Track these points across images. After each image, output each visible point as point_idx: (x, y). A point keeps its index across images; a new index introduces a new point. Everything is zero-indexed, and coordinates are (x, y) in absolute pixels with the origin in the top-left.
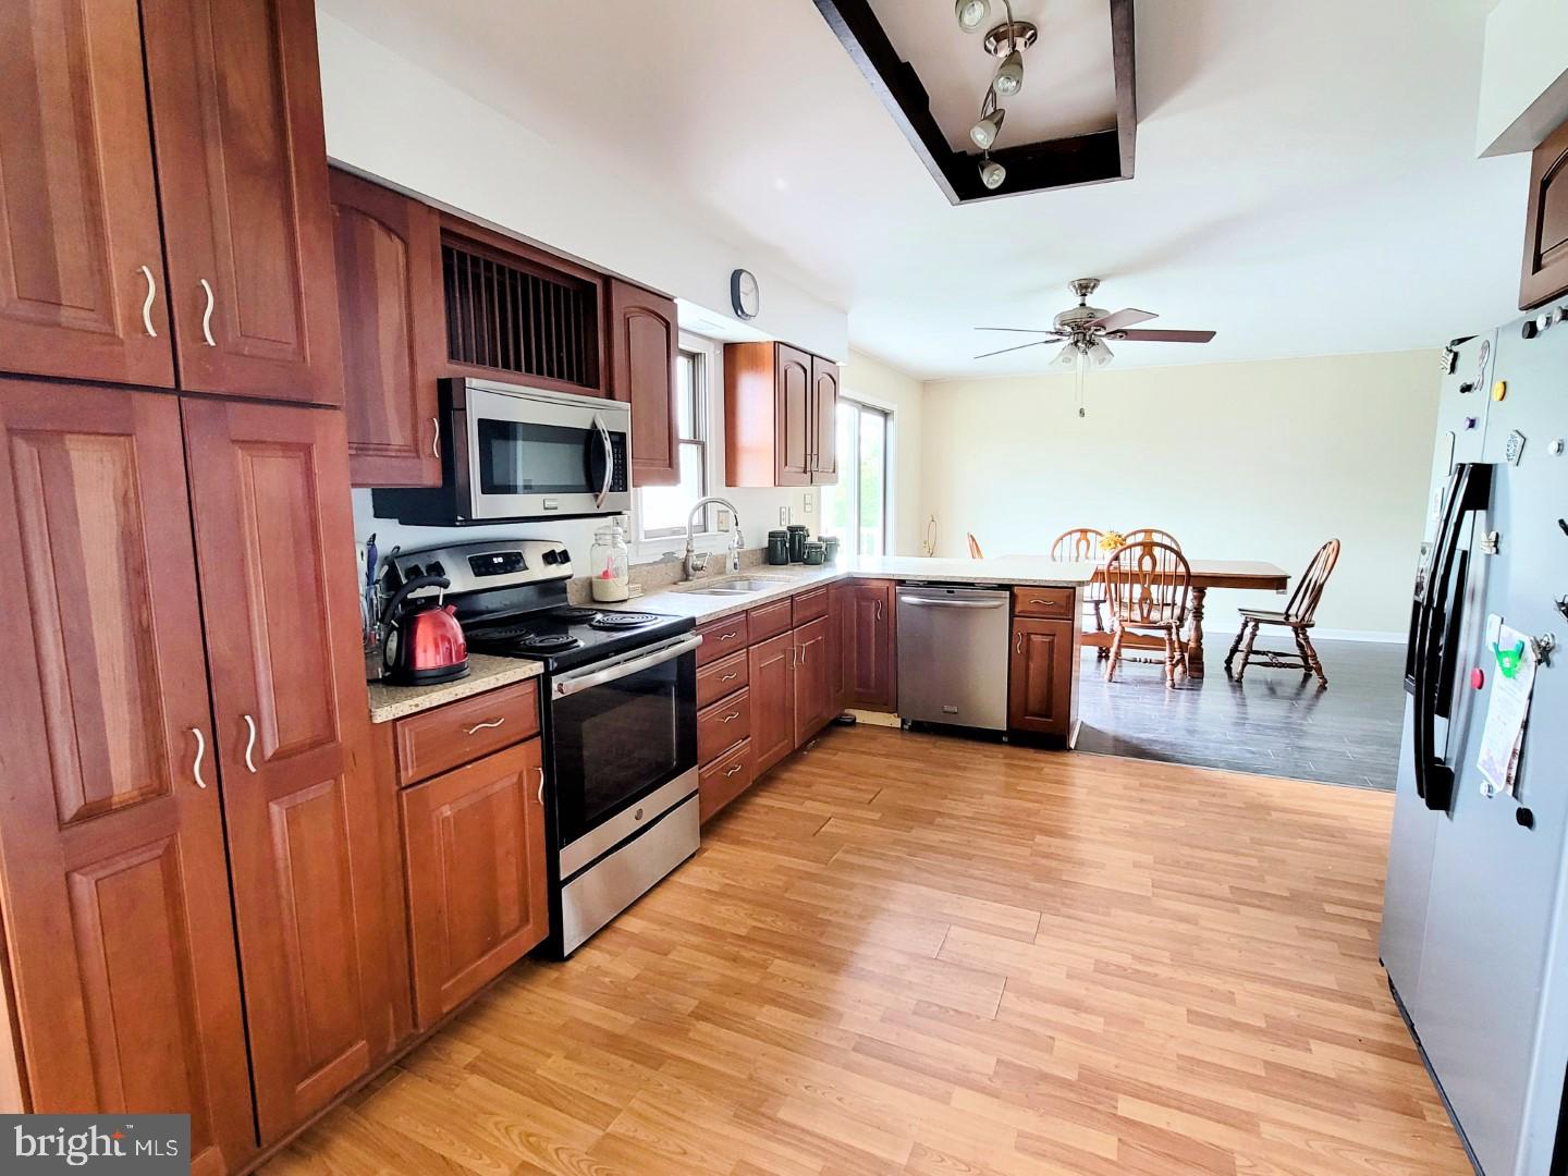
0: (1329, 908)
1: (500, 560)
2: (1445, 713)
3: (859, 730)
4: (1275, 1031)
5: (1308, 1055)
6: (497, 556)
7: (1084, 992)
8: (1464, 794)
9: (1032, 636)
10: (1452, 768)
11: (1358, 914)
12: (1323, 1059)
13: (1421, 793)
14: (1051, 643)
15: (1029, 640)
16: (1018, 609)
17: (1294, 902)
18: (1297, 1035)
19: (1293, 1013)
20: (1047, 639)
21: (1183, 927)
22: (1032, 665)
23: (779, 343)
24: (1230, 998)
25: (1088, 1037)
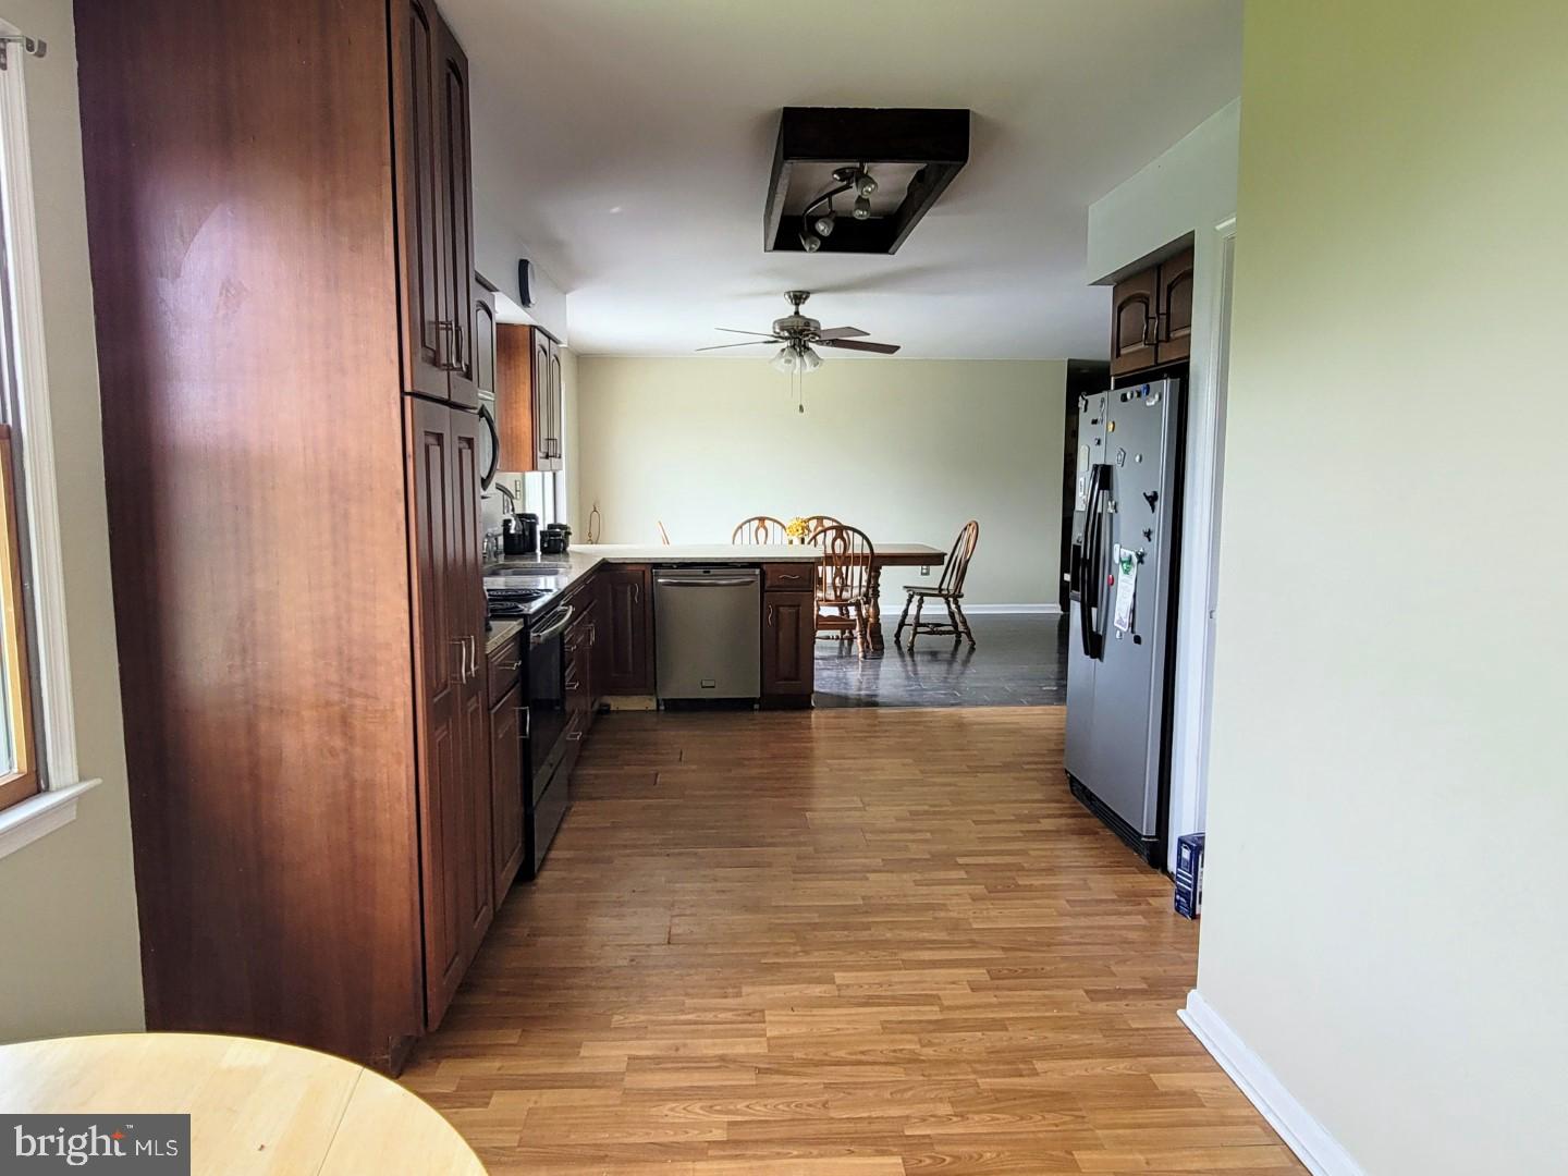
2: (1096, 606)
3: (614, 716)
4: (1020, 819)
5: (1040, 824)
8: (1109, 648)
9: (781, 609)
10: (1101, 633)
12: (1047, 824)
13: (1086, 653)
14: (798, 613)
15: (778, 611)
16: (768, 583)
17: (1006, 767)
18: (1034, 819)
19: (1026, 812)
20: (793, 610)
21: (949, 789)
22: (781, 635)
23: (535, 327)
24: (993, 812)
25: (926, 841)
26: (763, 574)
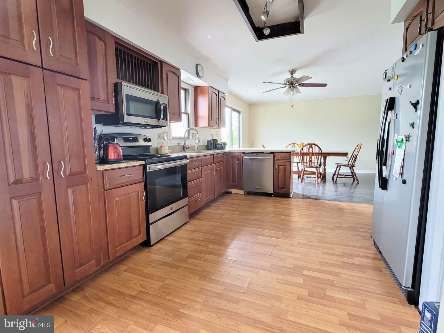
0: (359, 229)
1: (131, 139)
2: (385, 165)
3: (232, 195)
4: (345, 255)
5: (353, 260)
6: (131, 137)
7: (294, 249)
8: (390, 184)
9: (280, 166)
10: (387, 178)
11: (366, 230)
12: (357, 260)
13: (380, 187)
14: (285, 168)
15: (279, 167)
16: (276, 159)
17: (350, 228)
18: (351, 256)
19: (349, 251)
20: (284, 167)
21: (320, 235)
22: (280, 175)
23: (209, 86)
24: (333, 249)
25: (295, 259)
26: (274, 156)
